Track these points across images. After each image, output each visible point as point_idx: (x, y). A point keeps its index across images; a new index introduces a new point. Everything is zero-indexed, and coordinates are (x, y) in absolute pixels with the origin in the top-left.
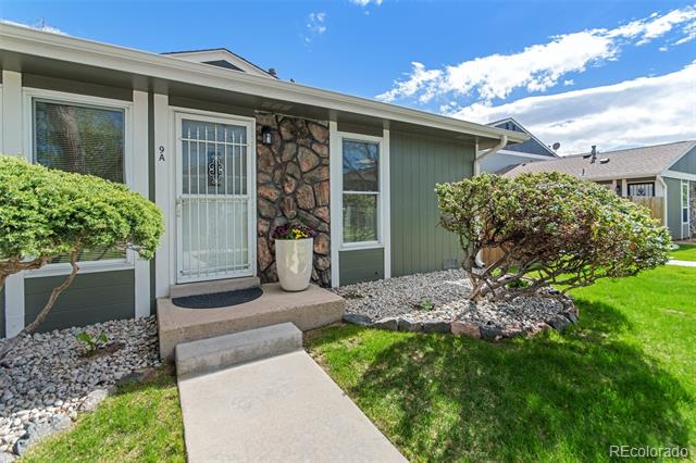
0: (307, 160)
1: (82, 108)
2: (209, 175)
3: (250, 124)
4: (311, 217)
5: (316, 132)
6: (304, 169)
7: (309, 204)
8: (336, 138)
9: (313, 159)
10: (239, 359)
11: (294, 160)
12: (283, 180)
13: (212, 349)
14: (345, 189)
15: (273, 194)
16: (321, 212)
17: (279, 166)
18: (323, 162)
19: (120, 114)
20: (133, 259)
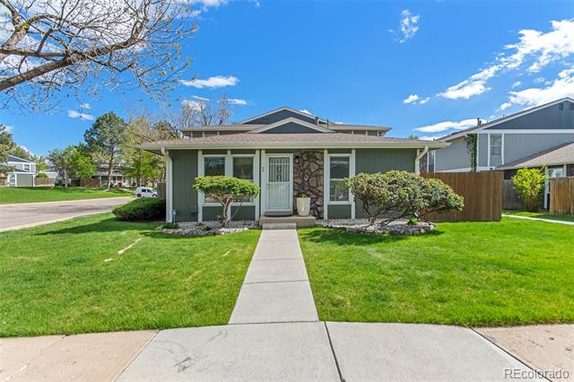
0: (314, 167)
1: (242, 158)
2: (277, 175)
3: (291, 156)
4: (315, 190)
5: (318, 156)
6: (313, 170)
7: (314, 185)
8: (327, 157)
9: (317, 167)
10: (277, 228)
11: (308, 168)
12: (304, 176)
13: (270, 226)
14: (331, 178)
15: (300, 181)
16: (320, 188)
17: (302, 171)
18: (321, 167)
19: (252, 158)
20: (255, 202)
